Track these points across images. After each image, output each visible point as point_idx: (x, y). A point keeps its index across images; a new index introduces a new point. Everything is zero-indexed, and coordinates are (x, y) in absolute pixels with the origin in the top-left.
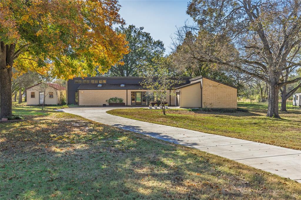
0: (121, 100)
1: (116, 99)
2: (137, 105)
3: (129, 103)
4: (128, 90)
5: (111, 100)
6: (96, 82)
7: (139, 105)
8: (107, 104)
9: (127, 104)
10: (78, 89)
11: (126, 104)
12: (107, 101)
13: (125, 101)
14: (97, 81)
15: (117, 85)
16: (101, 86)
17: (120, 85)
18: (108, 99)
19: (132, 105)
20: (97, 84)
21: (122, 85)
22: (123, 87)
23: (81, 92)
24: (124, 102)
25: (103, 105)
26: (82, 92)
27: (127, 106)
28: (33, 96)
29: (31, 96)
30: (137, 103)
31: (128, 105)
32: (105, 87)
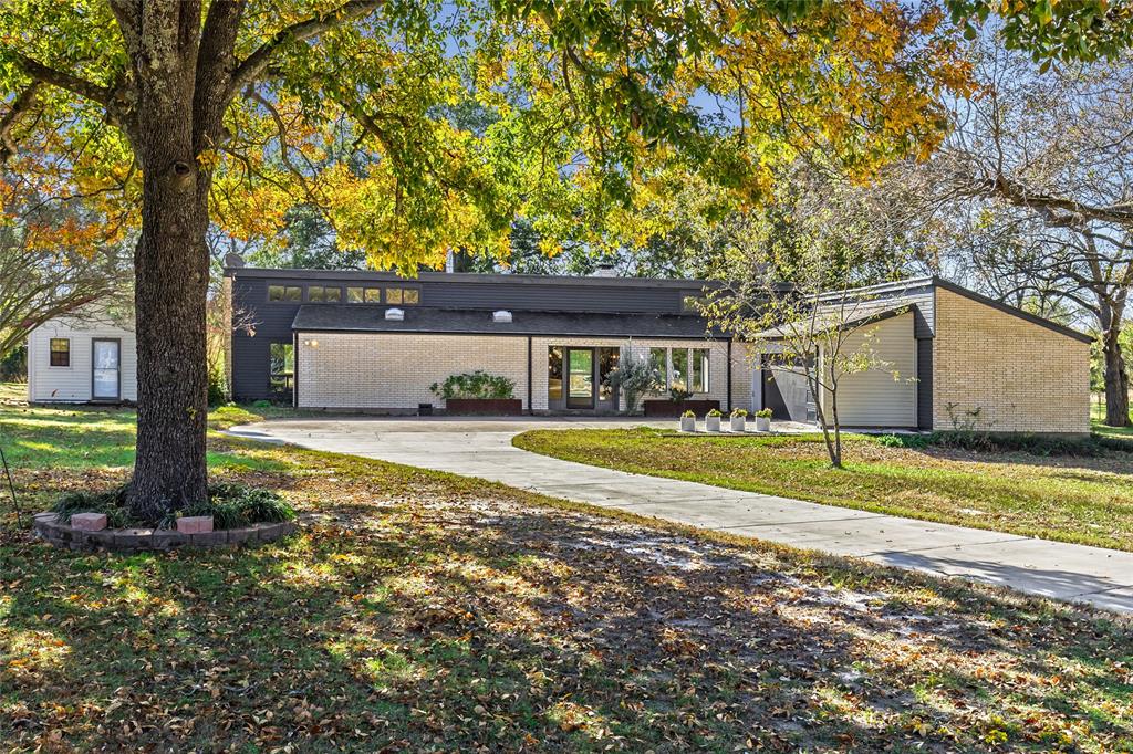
0: (503, 386)
1: (478, 379)
2: (576, 412)
3: (541, 402)
4: (534, 339)
5: (455, 388)
6: (372, 294)
7: (584, 411)
8: (438, 403)
9: (530, 406)
10: (294, 326)
11: (525, 406)
12: (434, 388)
13: (519, 392)
14: (377, 291)
15: (473, 312)
16: (402, 318)
17: (489, 313)
18: (441, 380)
19: (554, 414)
20: (376, 305)
21: (502, 316)
22: (504, 324)
23: (310, 342)
24: (517, 397)
25: (421, 406)
26: (314, 343)
27: (532, 414)
28: (60, 358)
29: (52, 359)
30: (572, 402)
31: (534, 408)
32: (416, 321)
